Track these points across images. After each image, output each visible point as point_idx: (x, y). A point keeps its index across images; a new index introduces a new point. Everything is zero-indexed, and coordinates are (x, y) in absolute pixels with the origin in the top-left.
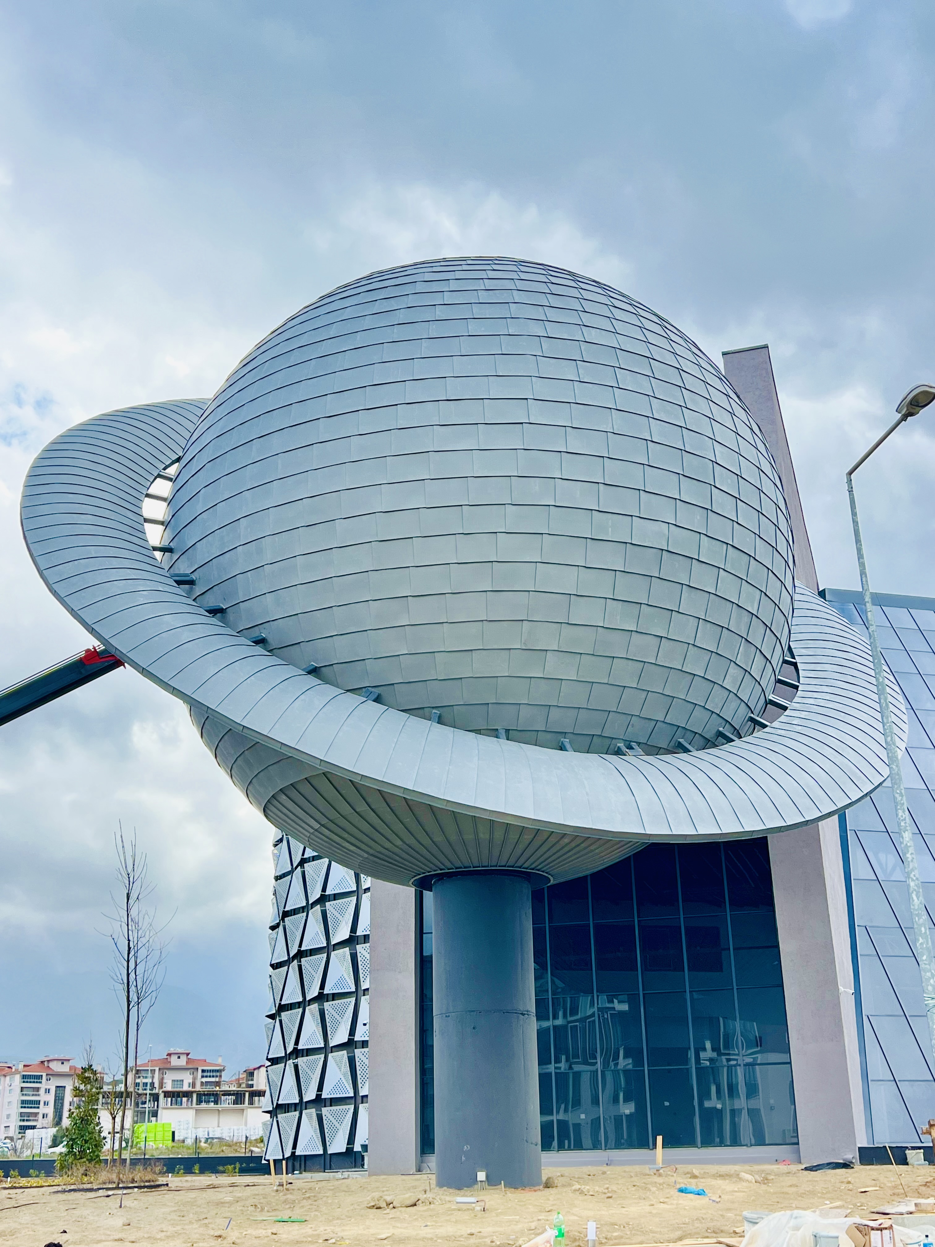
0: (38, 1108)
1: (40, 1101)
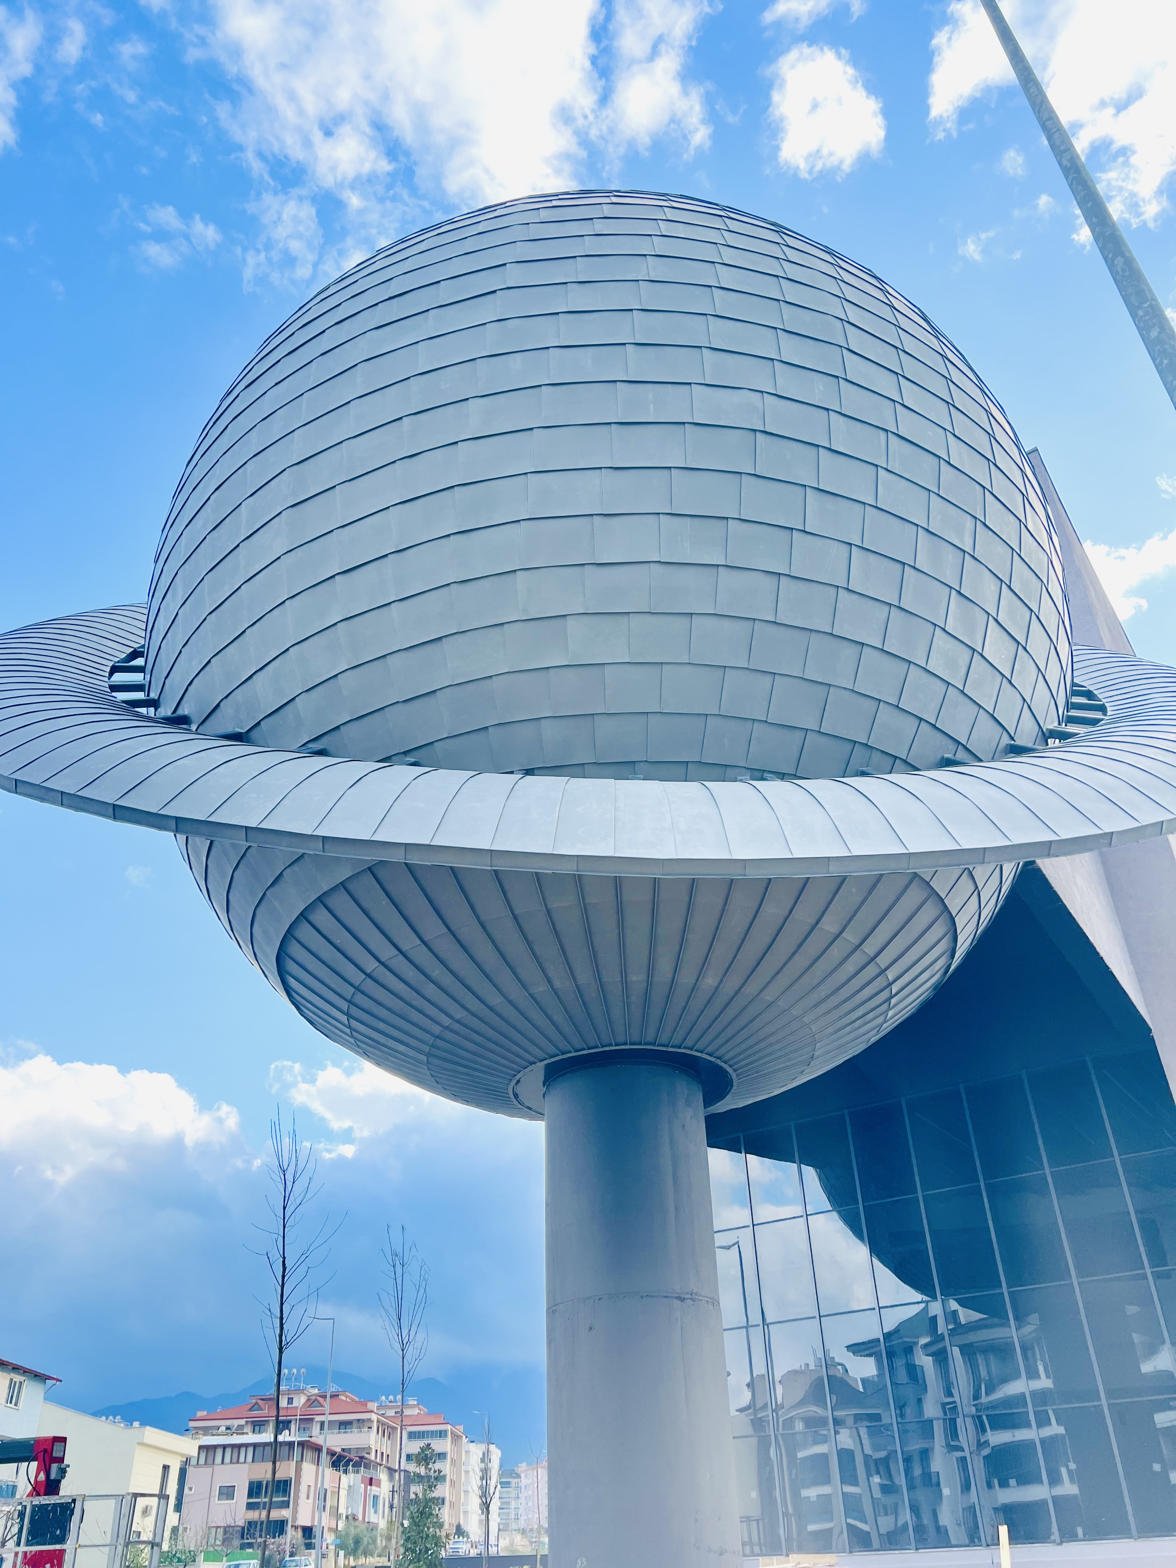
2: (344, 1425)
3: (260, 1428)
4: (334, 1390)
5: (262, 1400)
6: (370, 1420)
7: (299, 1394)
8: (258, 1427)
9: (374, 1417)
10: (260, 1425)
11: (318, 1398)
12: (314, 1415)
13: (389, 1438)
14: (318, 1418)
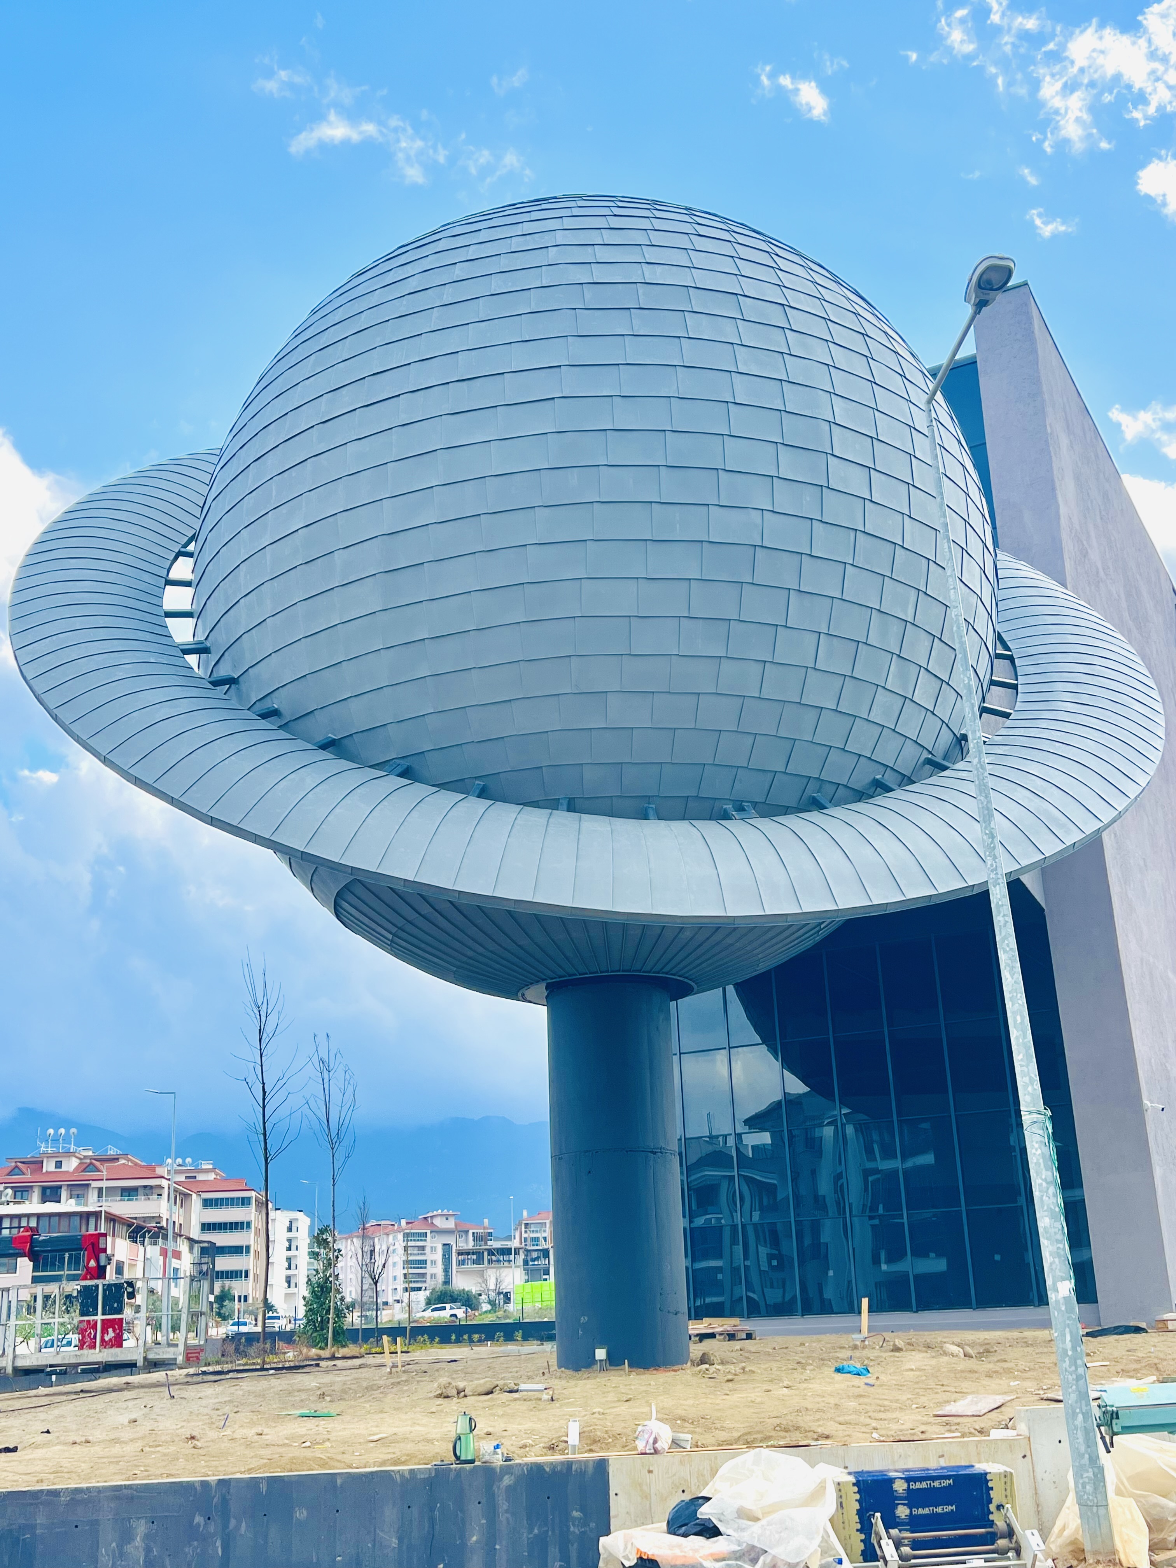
0: (425, 1268)
1: (426, 1261)
2: (129, 1193)
3: (22, 1195)
4: (112, 1153)
5: (23, 1163)
6: (160, 1187)
7: (69, 1156)
8: (20, 1193)
9: (164, 1183)
10: (22, 1191)
11: (94, 1161)
12: (89, 1180)
13: (182, 1206)
14: (95, 1184)
